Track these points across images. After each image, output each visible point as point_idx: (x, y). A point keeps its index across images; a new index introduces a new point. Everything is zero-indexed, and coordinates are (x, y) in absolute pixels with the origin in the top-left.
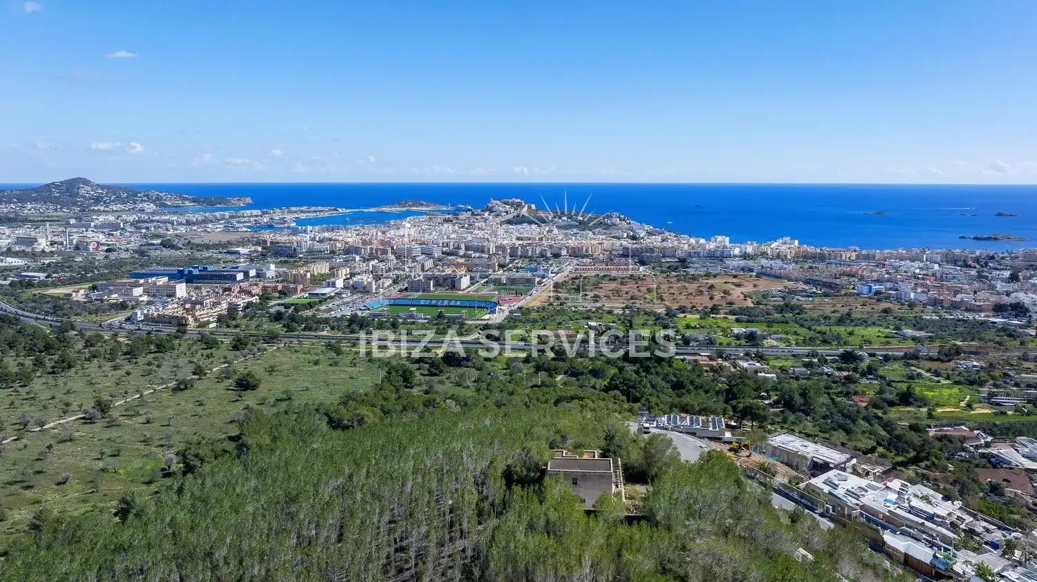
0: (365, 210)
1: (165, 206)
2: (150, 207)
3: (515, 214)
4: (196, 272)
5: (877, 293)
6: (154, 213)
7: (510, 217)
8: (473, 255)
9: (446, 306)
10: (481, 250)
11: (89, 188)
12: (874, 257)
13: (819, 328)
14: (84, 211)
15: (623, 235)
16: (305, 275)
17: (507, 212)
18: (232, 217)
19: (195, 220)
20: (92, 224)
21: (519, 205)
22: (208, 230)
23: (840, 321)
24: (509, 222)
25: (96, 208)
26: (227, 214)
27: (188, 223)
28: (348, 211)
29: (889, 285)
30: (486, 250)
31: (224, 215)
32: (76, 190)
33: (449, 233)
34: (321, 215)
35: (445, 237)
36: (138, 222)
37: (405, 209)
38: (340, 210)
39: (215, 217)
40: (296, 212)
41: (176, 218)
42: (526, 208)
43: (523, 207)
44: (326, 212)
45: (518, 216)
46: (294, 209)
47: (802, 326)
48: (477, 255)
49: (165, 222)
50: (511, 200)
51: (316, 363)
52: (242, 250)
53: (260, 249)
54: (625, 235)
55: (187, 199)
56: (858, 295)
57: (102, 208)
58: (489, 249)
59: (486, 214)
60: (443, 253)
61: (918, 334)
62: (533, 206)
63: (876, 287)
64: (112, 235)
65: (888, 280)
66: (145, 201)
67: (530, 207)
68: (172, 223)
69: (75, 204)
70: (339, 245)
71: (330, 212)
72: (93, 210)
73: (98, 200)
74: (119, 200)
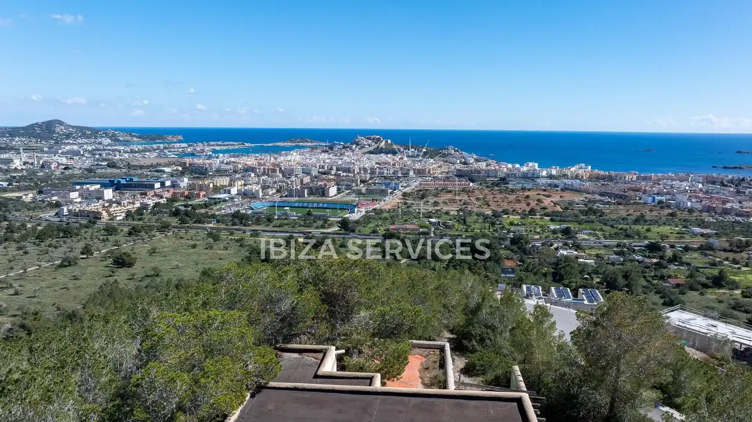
0: (264, 145)
1: (119, 140)
2: (107, 141)
3: (376, 146)
4: (123, 182)
5: (660, 202)
6: (109, 145)
7: (371, 149)
8: (342, 175)
9: (315, 208)
10: (348, 170)
11: (63, 128)
12: (651, 178)
13: (620, 226)
14: (58, 143)
15: (456, 162)
16: (209, 185)
17: (369, 145)
18: (165, 148)
19: (137, 150)
20: (60, 151)
21: (378, 140)
22: (146, 156)
23: (636, 221)
24: (371, 152)
25: (67, 141)
26: (162, 146)
27: (132, 151)
28: (252, 145)
29: (668, 197)
30: (352, 170)
31: (159, 146)
32: (53, 129)
33: (326, 158)
34: (231, 148)
35: (322, 162)
36: (94, 150)
37: (294, 144)
38: (246, 144)
39: (153, 147)
40: (213, 145)
41: (123, 148)
42: (384, 142)
43: (382, 141)
44: (236, 146)
45: (378, 147)
46: (212, 143)
47: (605, 224)
48: (345, 174)
49: (114, 151)
50: (372, 137)
51: (194, 246)
52: (167, 170)
53: (180, 169)
54: (458, 161)
55: (135, 136)
56: (644, 204)
57: (71, 142)
58: (354, 170)
59: (354, 147)
60: (319, 172)
61: (705, 231)
62: (389, 141)
63: (658, 198)
64: (73, 159)
65: (667, 193)
66: (104, 137)
67: (387, 142)
68: (120, 152)
69: (52, 138)
70: (240, 166)
71: (239, 146)
72: (64, 143)
73: (68, 136)
74: (84, 135)
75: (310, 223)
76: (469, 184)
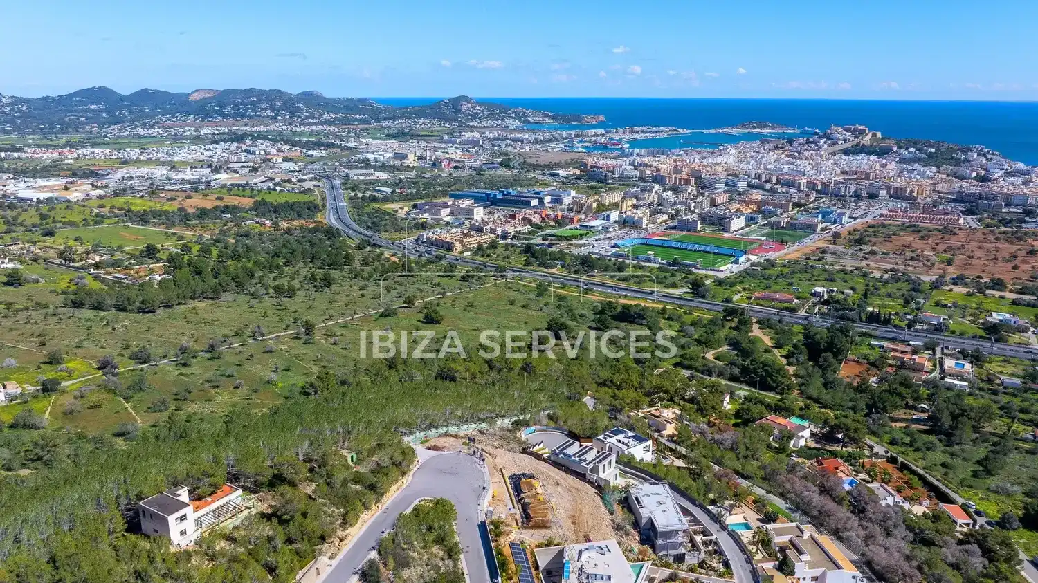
0: (706, 131)
1: (526, 122)
2: (514, 123)
3: (855, 143)
4: (500, 196)
6: (516, 130)
7: (848, 145)
8: (779, 191)
10: (792, 184)
11: (470, 105)
14: (461, 126)
15: (971, 174)
16: (591, 205)
17: (845, 140)
18: (577, 136)
19: (542, 138)
20: (459, 140)
21: (862, 132)
22: (549, 149)
24: (846, 152)
25: (471, 124)
26: (573, 133)
27: (537, 141)
28: (689, 131)
30: (796, 185)
31: (570, 134)
32: (459, 107)
33: (772, 161)
34: (659, 136)
35: (762, 167)
36: (495, 139)
37: (746, 131)
38: (681, 130)
39: (561, 136)
40: (637, 132)
41: (527, 136)
42: (870, 136)
43: (866, 135)
44: (666, 133)
45: (858, 145)
46: (636, 129)
48: (784, 190)
49: (516, 140)
50: (853, 127)
51: (512, 303)
52: (562, 173)
53: (578, 172)
54: (974, 175)
55: (548, 116)
57: (476, 124)
58: (800, 184)
59: (822, 142)
60: (748, 186)
62: (879, 135)
64: (469, 151)
66: (512, 118)
67: (874, 135)
68: (522, 142)
69: (456, 120)
70: (648, 172)
71: (670, 133)
72: (468, 126)
73: (474, 117)
74: (492, 116)
75: (665, 277)
76: (958, 220)
